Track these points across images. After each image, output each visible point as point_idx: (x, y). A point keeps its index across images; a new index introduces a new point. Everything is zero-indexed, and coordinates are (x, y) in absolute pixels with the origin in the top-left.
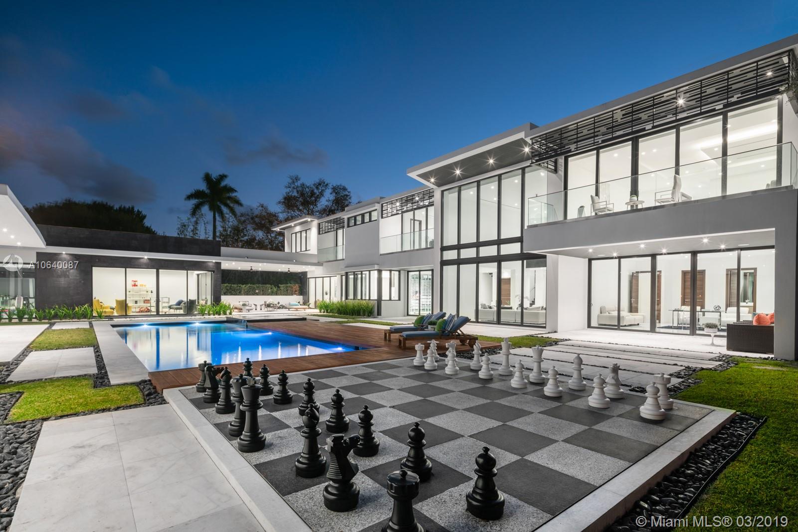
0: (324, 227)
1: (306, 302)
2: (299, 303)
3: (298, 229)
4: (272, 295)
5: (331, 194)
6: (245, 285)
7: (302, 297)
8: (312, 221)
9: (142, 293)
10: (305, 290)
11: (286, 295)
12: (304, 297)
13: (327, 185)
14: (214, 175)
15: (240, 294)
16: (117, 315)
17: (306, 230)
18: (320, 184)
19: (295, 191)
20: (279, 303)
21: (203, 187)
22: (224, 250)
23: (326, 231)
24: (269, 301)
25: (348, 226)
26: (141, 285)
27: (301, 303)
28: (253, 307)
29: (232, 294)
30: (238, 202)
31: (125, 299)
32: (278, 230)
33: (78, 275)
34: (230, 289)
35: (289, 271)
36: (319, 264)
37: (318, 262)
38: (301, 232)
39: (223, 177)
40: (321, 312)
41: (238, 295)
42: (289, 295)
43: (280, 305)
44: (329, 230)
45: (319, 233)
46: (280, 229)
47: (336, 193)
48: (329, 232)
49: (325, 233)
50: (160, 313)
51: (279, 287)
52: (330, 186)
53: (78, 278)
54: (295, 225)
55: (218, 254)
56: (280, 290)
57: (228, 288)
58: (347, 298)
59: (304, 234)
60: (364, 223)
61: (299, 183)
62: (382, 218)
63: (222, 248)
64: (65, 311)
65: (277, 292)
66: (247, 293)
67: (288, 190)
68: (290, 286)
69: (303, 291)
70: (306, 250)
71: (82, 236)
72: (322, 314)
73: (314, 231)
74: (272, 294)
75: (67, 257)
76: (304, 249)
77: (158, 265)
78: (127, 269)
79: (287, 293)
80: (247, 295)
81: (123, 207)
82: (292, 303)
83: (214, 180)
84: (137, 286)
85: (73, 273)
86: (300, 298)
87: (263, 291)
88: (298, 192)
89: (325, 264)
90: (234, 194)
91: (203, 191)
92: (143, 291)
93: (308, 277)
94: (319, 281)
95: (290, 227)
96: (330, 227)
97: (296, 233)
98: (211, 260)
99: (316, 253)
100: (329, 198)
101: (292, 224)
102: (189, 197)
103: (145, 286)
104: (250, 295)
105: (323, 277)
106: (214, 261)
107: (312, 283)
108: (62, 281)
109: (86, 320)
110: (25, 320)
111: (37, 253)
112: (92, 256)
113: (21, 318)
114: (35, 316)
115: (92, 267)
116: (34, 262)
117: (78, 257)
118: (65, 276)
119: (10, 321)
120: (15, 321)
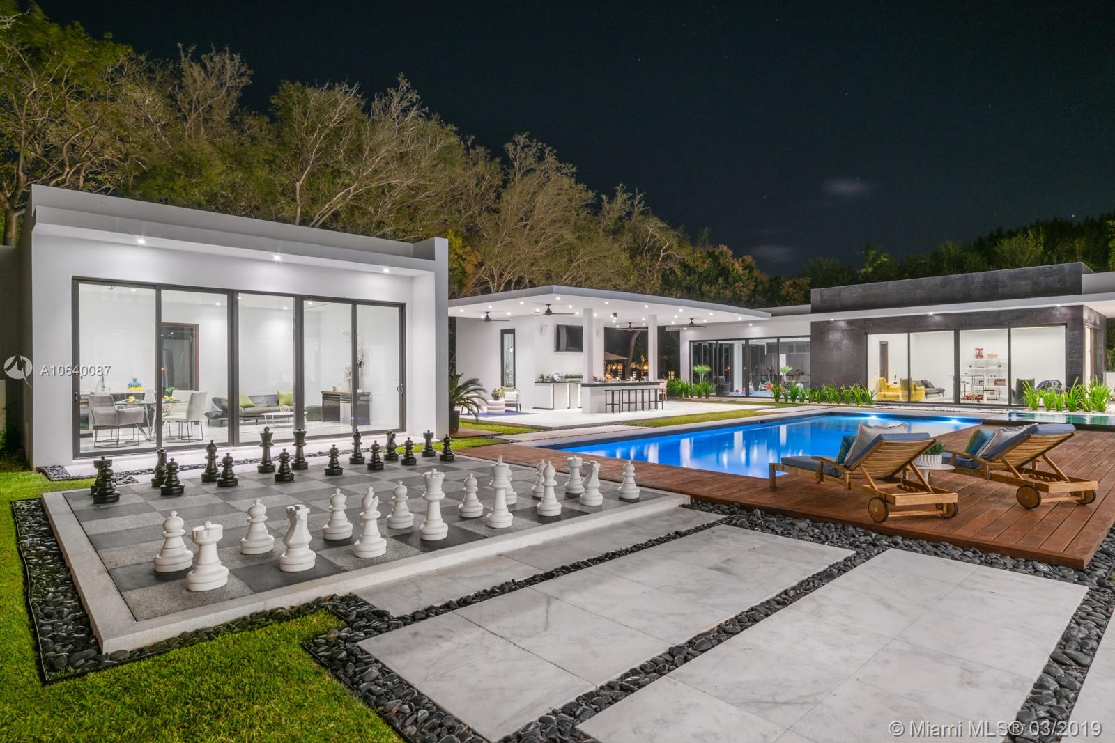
9: (990, 368)
16: (903, 400)
26: (988, 355)
31: (907, 378)
33: (850, 347)
50: (962, 401)
53: (850, 350)
55: (1074, 289)
63: (1085, 276)
64: (831, 392)
71: (854, 295)
75: (843, 324)
77: (958, 324)
78: (911, 334)
84: (982, 357)
85: (846, 342)
92: (994, 365)
98: (1057, 303)
103: (996, 356)
106: (1063, 305)
108: (835, 355)
109: (855, 405)
110: (797, 401)
111: (812, 323)
112: (865, 320)
113: (794, 398)
114: (807, 397)
115: (866, 334)
116: (809, 334)
117: (850, 322)
118: (839, 349)
119: (786, 401)
120: (790, 401)
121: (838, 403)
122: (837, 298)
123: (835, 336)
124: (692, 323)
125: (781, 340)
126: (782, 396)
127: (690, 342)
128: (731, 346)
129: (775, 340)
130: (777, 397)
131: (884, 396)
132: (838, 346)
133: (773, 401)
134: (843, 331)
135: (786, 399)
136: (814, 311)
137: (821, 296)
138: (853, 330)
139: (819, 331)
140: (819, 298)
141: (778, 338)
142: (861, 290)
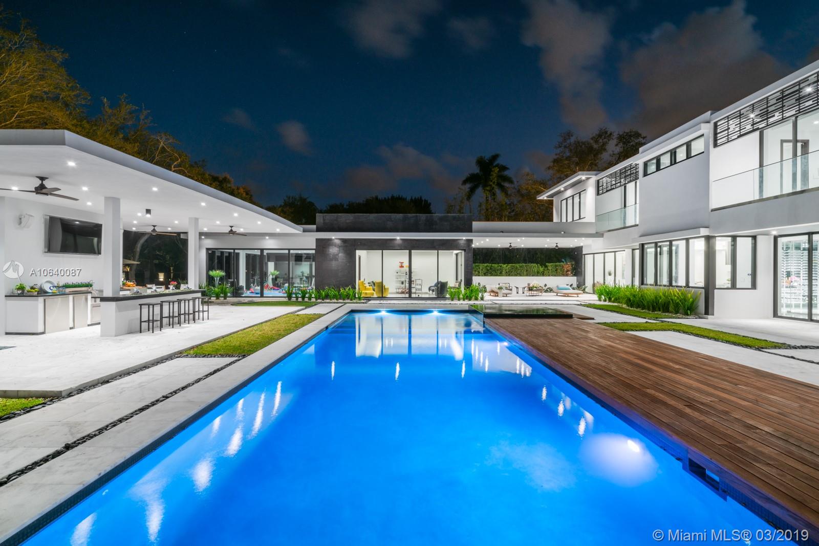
0: (605, 184)
1: (581, 286)
2: (571, 285)
3: (569, 193)
4: (537, 276)
5: (617, 145)
6: (506, 265)
7: (575, 278)
8: (588, 179)
10: (579, 270)
11: (555, 276)
12: (579, 278)
13: (611, 134)
14: (487, 156)
15: (501, 274)
16: (376, 296)
17: (580, 193)
18: (600, 136)
19: (567, 150)
20: (546, 285)
21: (476, 170)
22: (476, 225)
23: (608, 189)
24: (533, 283)
25: (645, 174)
26: (406, 266)
27: (575, 286)
28: (514, 290)
29: (492, 275)
30: (510, 180)
31: (381, 281)
32: (545, 198)
33: (345, 258)
34: (491, 269)
35: (557, 246)
36: (599, 235)
37: (597, 233)
38: (573, 196)
39: (495, 157)
40: (600, 300)
41: (499, 276)
42: (560, 276)
43: (547, 287)
44: (614, 187)
45: (598, 194)
46: (548, 197)
47: (624, 143)
48: (613, 189)
49: (607, 191)
51: (546, 266)
52: (615, 135)
53: (344, 261)
54: (566, 189)
55: (469, 229)
56: (548, 269)
57: (489, 268)
58: (642, 282)
59: (577, 199)
60: (675, 163)
61: (572, 140)
62: (716, 145)
63: (474, 223)
64: (332, 292)
65: (543, 272)
66: (509, 274)
67: (558, 151)
68: (560, 265)
69: (577, 270)
70: (580, 219)
72: (602, 303)
73: (591, 191)
74: (538, 274)
75: (338, 242)
76: (576, 217)
77: (411, 246)
78: (384, 251)
79: (556, 273)
80: (509, 275)
81: (413, 198)
82: (561, 286)
83: (487, 161)
84: (403, 267)
85: (341, 255)
86: (573, 280)
87: (527, 271)
88: (571, 150)
89: (606, 235)
90: (506, 173)
91: (477, 173)
93: (584, 253)
94: (599, 258)
95: (559, 192)
96: (614, 183)
97: (567, 199)
98: (463, 237)
99: (594, 221)
100: (613, 151)
101: (561, 188)
102: (465, 182)
104: (512, 276)
105: (604, 253)
106: (464, 238)
107: (588, 260)
108: (334, 264)
109: (349, 301)
110: (306, 300)
111: (316, 239)
112: (355, 240)
113: (303, 297)
114: (313, 296)
115: (355, 250)
116: (315, 247)
117: (344, 241)
118: (336, 259)
119: (297, 299)
120: (300, 300)
121: (337, 300)
122: (335, 222)
123: (333, 250)
124: (231, 230)
125: (292, 252)
126: (294, 296)
127: (208, 249)
128: (238, 254)
129: (287, 252)
130: (290, 297)
131: (366, 293)
132: (335, 258)
133: (286, 300)
134: (339, 247)
135: (297, 298)
136: (319, 230)
137: (324, 220)
138: (346, 246)
139: (322, 245)
140: (322, 221)
141: (289, 250)
142: (352, 218)
